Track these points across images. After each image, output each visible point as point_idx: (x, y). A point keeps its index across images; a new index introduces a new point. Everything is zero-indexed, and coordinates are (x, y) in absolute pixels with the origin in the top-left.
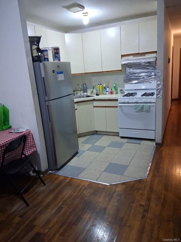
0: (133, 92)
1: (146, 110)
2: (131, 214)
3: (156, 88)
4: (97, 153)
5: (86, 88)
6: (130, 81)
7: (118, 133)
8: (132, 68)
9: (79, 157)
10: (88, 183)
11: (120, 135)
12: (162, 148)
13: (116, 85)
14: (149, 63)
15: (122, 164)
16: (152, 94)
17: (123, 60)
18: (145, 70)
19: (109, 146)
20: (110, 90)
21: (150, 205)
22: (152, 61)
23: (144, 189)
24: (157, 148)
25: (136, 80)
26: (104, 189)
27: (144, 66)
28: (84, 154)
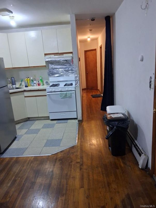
0: (57, 83)
1: (69, 97)
2: (72, 169)
3: (74, 79)
4: (35, 135)
5: (14, 81)
6: (53, 75)
7: (49, 117)
8: (54, 64)
9: (18, 140)
10: (33, 158)
11: (50, 119)
12: (83, 123)
13: (42, 78)
14: (66, 60)
15: (57, 139)
16: (72, 84)
17: (46, 58)
18: (64, 66)
19: (43, 128)
20: (37, 83)
21: (83, 160)
22: (69, 59)
23: (77, 151)
24: (79, 124)
25: (57, 74)
26: (48, 158)
27: (63, 63)
28: (23, 137)
